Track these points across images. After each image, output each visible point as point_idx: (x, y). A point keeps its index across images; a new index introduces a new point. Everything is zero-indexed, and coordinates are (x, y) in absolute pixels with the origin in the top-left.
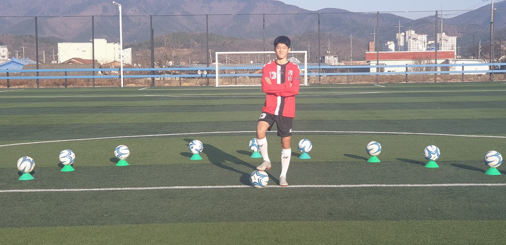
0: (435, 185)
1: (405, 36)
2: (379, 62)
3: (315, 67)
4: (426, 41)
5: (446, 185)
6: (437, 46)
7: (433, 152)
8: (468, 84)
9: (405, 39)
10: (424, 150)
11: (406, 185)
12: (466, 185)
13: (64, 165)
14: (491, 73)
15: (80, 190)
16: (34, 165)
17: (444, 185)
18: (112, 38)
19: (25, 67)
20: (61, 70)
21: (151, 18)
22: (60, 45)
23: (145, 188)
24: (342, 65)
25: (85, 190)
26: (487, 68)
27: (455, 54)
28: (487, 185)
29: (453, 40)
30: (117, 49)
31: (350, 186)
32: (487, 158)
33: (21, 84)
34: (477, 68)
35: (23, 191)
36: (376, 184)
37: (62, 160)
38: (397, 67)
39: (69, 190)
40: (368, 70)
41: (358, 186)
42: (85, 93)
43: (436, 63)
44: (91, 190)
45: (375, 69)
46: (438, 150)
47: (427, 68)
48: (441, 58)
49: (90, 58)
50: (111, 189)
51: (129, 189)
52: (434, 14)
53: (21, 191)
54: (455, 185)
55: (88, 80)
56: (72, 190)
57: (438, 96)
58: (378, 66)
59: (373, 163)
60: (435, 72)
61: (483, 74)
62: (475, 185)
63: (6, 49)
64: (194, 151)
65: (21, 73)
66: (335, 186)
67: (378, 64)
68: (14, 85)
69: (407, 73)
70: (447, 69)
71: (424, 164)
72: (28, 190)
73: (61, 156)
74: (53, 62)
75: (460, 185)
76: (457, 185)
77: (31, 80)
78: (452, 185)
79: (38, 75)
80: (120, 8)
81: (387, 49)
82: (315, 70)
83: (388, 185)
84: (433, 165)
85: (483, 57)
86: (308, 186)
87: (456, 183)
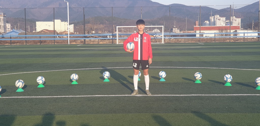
0: (230, 95)
1: (214, 18)
2: (201, 32)
3: (167, 34)
4: (225, 20)
5: (235, 95)
6: (231, 23)
7: (228, 78)
8: (247, 43)
9: (214, 20)
10: (224, 77)
11: (215, 95)
12: (246, 95)
13: (39, 84)
14: (259, 37)
15: (47, 97)
16: (24, 84)
17: (234, 95)
18: (64, 19)
19: (20, 34)
20: (38, 36)
21: (84, 9)
22: (37, 23)
23: (80, 96)
24: (182, 33)
25: (50, 97)
26: (257, 34)
27: (240, 27)
28: (256, 95)
29: (239, 20)
30: (66, 25)
31: (186, 95)
32: (257, 81)
33: (17, 43)
34: (252, 34)
35: (18, 97)
36: (199, 94)
37: (38, 81)
38: (210, 34)
39: (42, 97)
40: (195, 35)
41: (190, 95)
42: (50, 47)
43: (230, 32)
44: (53, 97)
45: (199, 35)
46: (231, 77)
47: (225, 34)
48: (232, 29)
49: (53, 29)
50: (63, 96)
51: (72, 96)
52: (229, 7)
53: (17, 97)
54: (240, 95)
55: (51, 40)
56: (43, 97)
57: (231, 49)
58: (200, 34)
59: (198, 84)
60: (230, 37)
61: (255, 37)
62: (251, 95)
63: (10, 25)
64: (105, 77)
65: (18, 37)
66: (178, 95)
67: (200, 32)
68: (14, 44)
69: (215, 37)
70: (236, 35)
71: (224, 84)
72: (21, 97)
73: (38, 79)
74: (34, 32)
75: (243, 95)
76: (241, 95)
77: (22, 40)
78: (238, 95)
79: (26, 38)
80: (68, 4)
81: (205, 24)
82: (168, 36)
83: (206, 95)
84: (228, 84)
85: (255, 29)
86: (164, 95)
87: (241, 94)
